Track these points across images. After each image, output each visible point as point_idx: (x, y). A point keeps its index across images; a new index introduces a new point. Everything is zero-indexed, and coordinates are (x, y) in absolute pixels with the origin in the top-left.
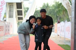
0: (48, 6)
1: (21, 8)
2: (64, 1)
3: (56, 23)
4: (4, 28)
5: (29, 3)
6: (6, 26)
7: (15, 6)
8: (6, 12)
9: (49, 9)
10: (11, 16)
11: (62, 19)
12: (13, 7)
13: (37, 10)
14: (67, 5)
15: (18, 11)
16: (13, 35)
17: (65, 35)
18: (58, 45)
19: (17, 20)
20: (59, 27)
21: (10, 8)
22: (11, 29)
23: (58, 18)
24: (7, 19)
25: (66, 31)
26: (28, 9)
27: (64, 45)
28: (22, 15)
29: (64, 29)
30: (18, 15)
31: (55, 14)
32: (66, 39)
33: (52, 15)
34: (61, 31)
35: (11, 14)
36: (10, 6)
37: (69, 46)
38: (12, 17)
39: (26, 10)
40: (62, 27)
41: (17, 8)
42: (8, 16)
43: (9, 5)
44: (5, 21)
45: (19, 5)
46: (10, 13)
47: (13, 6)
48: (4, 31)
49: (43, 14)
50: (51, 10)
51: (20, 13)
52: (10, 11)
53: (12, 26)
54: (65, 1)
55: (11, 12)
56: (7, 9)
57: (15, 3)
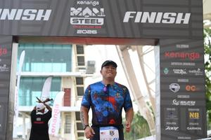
2: (142, 108)
7: (74, 117)
10: (67, 131)
12: (70, 119)
14: (147, 113)
15: (77, 123)
19: (76, 137)
21: (66, 119)
30: (78, 129)
35: (68, 128)
36: (67, 116)
38: (69, 132)
41: (77, 119)
42: (63, 131)
47: (70, 116)
52: (66, 124)
54: (144, 108)
55: (68, 125)
56: (62, 121)
57: (73, 112)
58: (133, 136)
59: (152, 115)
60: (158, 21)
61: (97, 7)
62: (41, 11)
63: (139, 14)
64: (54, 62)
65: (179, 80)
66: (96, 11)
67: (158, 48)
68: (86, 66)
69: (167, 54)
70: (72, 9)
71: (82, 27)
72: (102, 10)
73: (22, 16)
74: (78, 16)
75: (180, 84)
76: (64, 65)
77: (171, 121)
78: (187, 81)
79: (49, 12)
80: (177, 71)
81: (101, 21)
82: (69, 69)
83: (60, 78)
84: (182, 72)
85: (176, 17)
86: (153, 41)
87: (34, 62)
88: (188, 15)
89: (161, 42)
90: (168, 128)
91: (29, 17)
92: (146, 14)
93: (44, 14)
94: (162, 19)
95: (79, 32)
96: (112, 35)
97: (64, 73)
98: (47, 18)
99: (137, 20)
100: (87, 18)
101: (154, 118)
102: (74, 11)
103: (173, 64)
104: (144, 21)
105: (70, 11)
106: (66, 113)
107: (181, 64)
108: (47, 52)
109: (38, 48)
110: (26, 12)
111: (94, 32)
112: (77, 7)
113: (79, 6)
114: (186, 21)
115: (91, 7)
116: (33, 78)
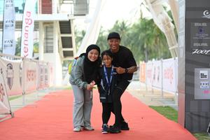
0: (123, 27)
1: (70, 33)
2: (157, 15)
3: (141, 62)
4: (37, 73)
6: (42, 70)
7: (57, 29)
8: (38, 41)
9: (127, 33)
10: (48, 50)
11: (154, 55)
12: (52, 31)
13: (102, 37)
14: (164, 23)
16: (56, 89)
17: (164, 87)
18: (150, 107)
19: (61, 57)
20: (150, 71)
21: (47, 32)
22: (50, 77)
23: (145, 52)
24: (42, 55)
25: (166, 77)
26: (84, 33)
27: (162, 107)
28: (71, 47)
29: (161, 74)
30: (64, 47)
31: (138, 44)
32: (164, 95)
33: (133, 45)
34: (154, 78)
35: (49, 45)
36: (47, 27)
37: (173, 110)
38: (52, 52)
39: (81, 36)
40: (157, 69)
41: (62, 33)
42: (42, 49)
43: (45, 25)
44: (38, 59)
45: (65, 26)
46: (47, 43)
47: (52, 27)
48: (37, 81)
49: (114, 43)
50: (130, 35)
51: (67, 43)
52: (46, 39)
53: (52, 69)
54: (160, 15)
55: (49, 41)
56: (40, 35)
57: (56, 21)
58: (144, 55)
59: (172, 25)
77: (200, 41)
90: (196, 51)
101: (175, 29)
106: (45, 23)
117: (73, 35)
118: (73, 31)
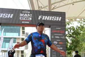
1: (23, 53)
5: (27, 51)
12: (19, 53)
15: (21, 55)
36: (18, 52)
41: (21, 53)
46: (18, 56)
47: (19, 52)
52: (18, 55)
60: (50, 19)
61: (29, 14)
62: (9, 15)
63: (44, 17)
64: (14, 32)
65: (57, 40)
66: (29, 15)
67: (50, 29)
68: (25, 34)
69: (53, 31)
70: (21, 14)
71: (24, 21)
72: (31, 15)
73: (3, 16)
74: (22, 17)
75: (57, 41)
76: (18, 34)
77: (54, 55)
78: (60, 40)
79: (12, 15)
80: (56, 37)
81: (31, 19)
82: (19, 35)
83: (16, 38)
84: (58, 37)
85: (56, 18)
86: (48, 26)
87: (7, 32)
88: (60, 18)
89: (51, 26)
91: (5, 16)
92: (46, 17)
93: (10, 15)
94: (52, 19)
95: (23, 22)
96: (34, 23)
97: (18, 37)
98: (11, 17)
99: (43, 19)
100: (26, 17)
101: (48, 53)
102: (21, 15)
103: (55, 34)
104: (45, 19)
105: (20, 15)
106: (17, 51)
107: (58, 34)
108: (12, 29)
109: (9, 27)
110: (4, 15)
111: (28, 22)
112: (22, 13)
113: (23, 13)
114: (60, 20)
115: (27, 14)
116: (6, 38)
117: (24, 54)
118: (24, 53)
